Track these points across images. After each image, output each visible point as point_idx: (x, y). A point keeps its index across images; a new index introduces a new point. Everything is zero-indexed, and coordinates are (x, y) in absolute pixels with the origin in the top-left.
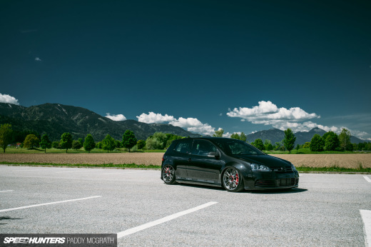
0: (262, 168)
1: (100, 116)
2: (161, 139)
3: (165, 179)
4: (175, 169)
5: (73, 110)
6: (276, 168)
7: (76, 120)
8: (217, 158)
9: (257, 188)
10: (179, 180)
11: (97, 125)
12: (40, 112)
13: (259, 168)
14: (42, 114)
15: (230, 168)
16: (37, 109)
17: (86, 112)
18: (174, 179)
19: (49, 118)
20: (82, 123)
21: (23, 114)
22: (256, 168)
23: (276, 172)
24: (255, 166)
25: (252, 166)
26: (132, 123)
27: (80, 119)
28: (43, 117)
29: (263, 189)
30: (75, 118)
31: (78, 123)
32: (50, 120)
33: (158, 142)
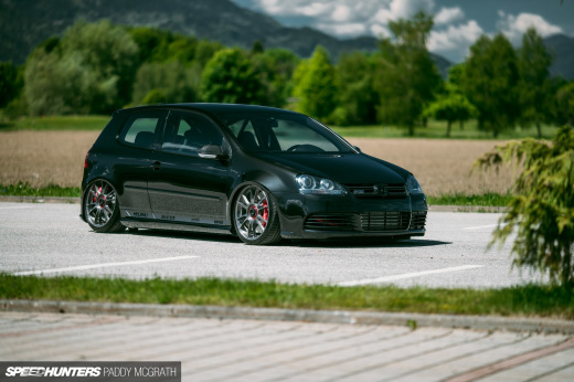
0: (326, 187)
3: (91, 219)
4: (120, 192)
6: (358, 185)
8: (222, 160)
9: (311, 233)
10: (128, 219)
13: (318, 186)
15: (250, 184)
18: (117, 217)
22: (309, 185)
23: (359, 197)
24: (307, 182)
25: (300, 180)
29: (325, 236)
33: (88, 77)
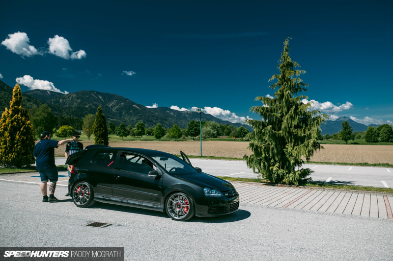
1: (134, 104)
2: (214, 127)
5: (109, 97)
7: (112, 107)
11: (131, 111)
12: (78, 99)
14: (79, 101)
16: (75, 95)
17: (121, 99)
19: (86, 104)
20: (117, 110)
21: (61, 101)
26: (164, 110)
27: (115, 106)
28: (80, 103)
30: (111, 105)
31: (114, 110)
32: (87, 107)
33: (212, 131)
